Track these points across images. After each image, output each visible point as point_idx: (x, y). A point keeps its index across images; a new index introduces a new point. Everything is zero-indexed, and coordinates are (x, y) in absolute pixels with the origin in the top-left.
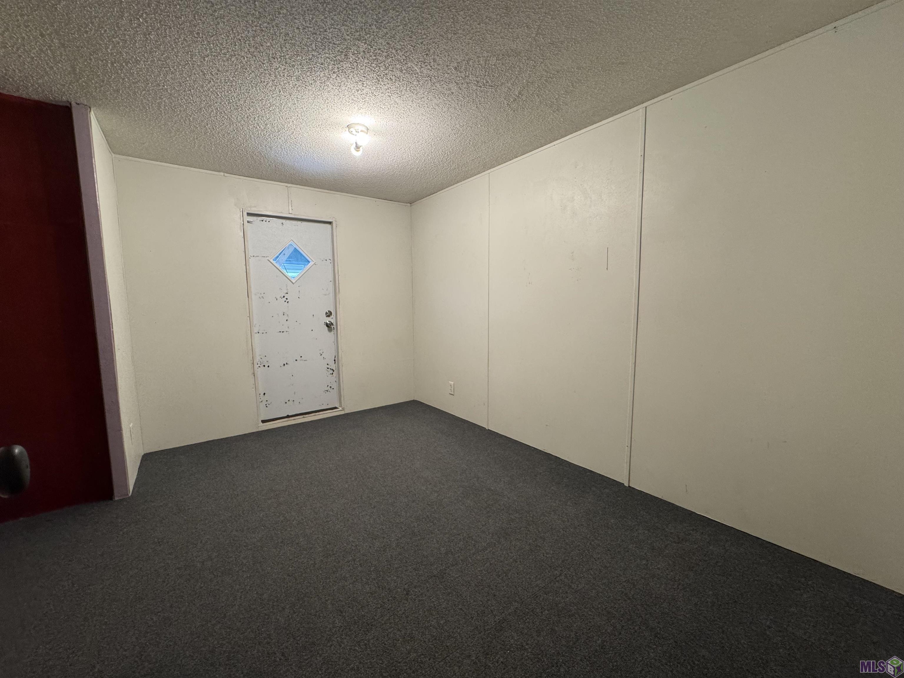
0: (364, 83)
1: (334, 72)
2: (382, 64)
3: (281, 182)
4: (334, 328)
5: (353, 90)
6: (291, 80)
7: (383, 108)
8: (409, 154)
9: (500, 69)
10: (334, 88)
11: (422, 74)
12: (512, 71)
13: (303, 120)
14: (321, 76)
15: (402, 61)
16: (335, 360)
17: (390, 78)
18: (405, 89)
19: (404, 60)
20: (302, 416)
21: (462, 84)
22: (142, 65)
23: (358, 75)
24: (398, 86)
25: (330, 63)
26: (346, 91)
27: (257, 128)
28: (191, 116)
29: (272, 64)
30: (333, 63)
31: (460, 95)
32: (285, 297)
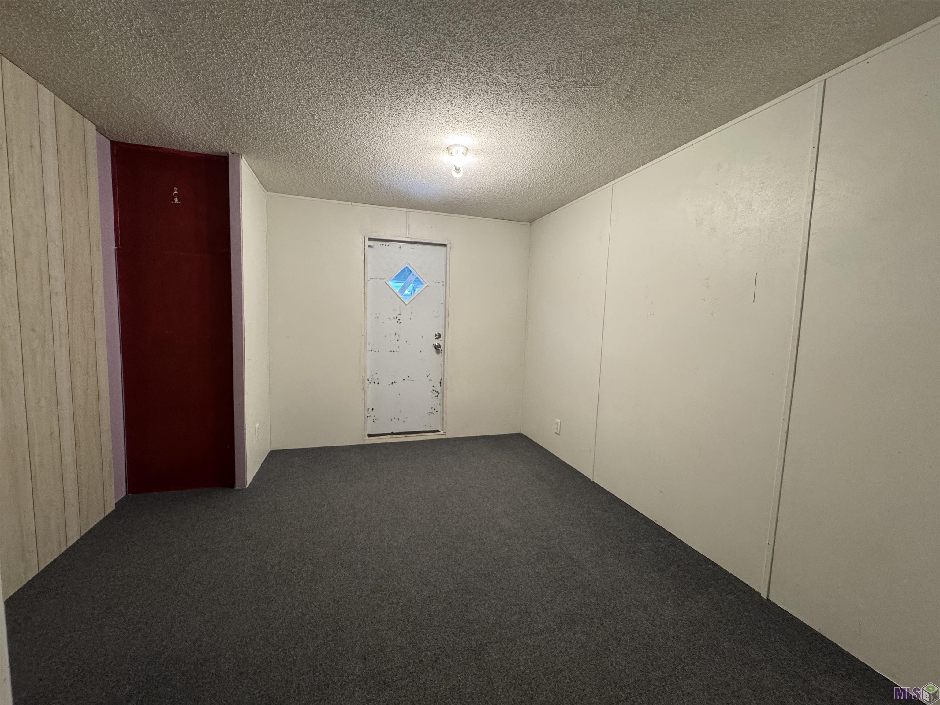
0: (452, 102)
1: (421, 96)
2: (466, 80)
3: (401, 207)
4: (442, 350)
5: (444, 112)
6: (385, 110)
7: (478, 125)
8: (517, 171)
9: (600, 63)
10: (425, 111)
11: (510, 84)
12: (616, 63)
13: (404, 147)
14: (410, 101)
15: (485, 73)
16: (440, 383)
17: (478, 93)
18: (496, 102)
19: (487, 72)
20: (404, 435)
21: (558, 87)
22: (266, 115)
23: (445, 95)
24: (488, 100)
25: (415, 87)
26: (437, 113)
27: (367, 159)
28: (313, 154)
29: (364, 97)
30: (417, 87)
31: (559, 100)
32: (398, 318)
